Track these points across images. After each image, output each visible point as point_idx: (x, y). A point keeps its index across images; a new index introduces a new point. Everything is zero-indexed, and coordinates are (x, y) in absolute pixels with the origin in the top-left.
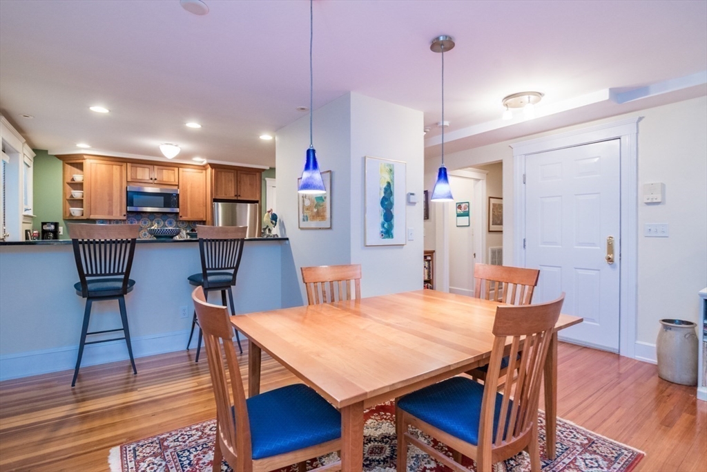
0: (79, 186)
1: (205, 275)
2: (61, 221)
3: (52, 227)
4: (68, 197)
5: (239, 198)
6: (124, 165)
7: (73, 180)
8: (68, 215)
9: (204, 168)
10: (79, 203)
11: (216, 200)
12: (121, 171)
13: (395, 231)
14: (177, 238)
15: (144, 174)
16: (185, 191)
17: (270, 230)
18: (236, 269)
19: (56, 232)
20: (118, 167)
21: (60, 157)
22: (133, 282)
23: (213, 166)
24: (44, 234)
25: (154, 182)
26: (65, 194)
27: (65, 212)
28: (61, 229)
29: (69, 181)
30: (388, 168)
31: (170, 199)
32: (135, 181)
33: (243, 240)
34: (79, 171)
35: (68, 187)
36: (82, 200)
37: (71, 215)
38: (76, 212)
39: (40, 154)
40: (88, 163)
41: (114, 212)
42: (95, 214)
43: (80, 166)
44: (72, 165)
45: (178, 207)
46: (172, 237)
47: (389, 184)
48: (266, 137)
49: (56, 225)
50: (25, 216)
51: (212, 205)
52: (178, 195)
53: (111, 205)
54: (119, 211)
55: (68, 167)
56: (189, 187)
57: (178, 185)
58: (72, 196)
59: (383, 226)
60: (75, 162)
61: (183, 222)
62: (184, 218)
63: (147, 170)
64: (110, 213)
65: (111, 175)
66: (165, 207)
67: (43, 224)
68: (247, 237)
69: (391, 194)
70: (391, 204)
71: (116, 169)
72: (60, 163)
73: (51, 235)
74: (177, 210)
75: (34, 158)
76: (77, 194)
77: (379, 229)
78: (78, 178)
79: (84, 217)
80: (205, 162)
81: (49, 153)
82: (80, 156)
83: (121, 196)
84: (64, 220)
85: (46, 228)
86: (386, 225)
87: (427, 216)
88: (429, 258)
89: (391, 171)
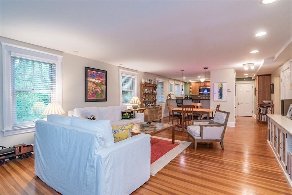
4: (189, 91)
6: (199, 83)
13: (223, 98)
15: (203, 84)
21: (188, 83)
24: (185, 98)
25: (205, 86)
27: (189, 94)
30: (221, 84)
32: (199, 86)
33: (200, 99)
40: (193, 84)
41: (197, 93)
42: (194, 94)
47: (221, 88)
49: (187, 96)
50: (181, 95)
57: (210, 86)
59: (219, 97)
60: (190, 84)
65: (196, 85)
69: (222, 90)
70: (222, 92)
71: (197, 84)
75: (185, 84)
76: (191, 90)
78: (191, 87)
79: (192, 95)
82: (191, 83)
83: (198, 90)
86: (220, 97)
87: (273, 93)
88: (272, 107)
89: (222, 85)
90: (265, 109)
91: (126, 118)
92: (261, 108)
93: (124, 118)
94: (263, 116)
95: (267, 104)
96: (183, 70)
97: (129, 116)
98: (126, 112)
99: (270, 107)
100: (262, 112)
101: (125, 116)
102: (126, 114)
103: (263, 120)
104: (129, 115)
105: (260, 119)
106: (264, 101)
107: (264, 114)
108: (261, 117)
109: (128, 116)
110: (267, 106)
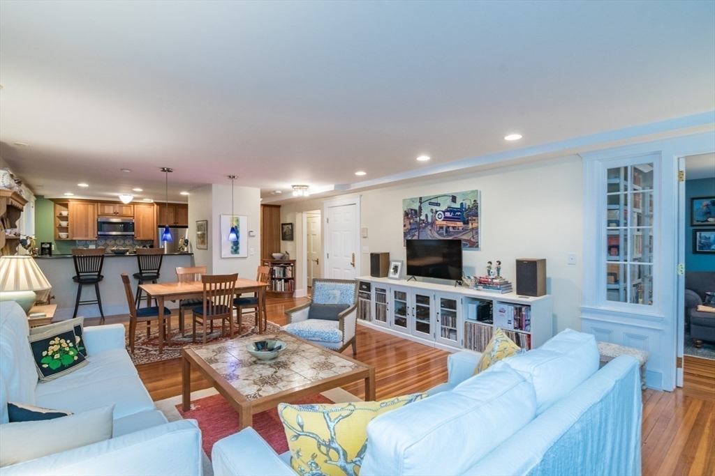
0: (66, 218)
1: (141, 273)
2: (53, 241)
3: (48, 246)
4: (57, 226)
5: (177, 225)
6: (96, 204)
7: (61, 214)
8: (57, 237)
9: (152, 204)
10: (66, 229)
11: (160, 226)
12: (94, 208)
13: (240, 251)
14: (128, 253)
15: (109, 209)
16: (138, 220)
17: (183, 249)
18: (159, 270)
19: (50, 249)
20: (92, 206)
21: (52, 200)
22: (103, 277)
23: (157, 204)
24: (44, 249)
25: (116, 214)
26: (55, 224)
27: (55, 236)
28: (53, 247)
29: (58, 215)
30: (236, 220)
31: (128, 226)
32: (104, 214)
34: (65, 208)
35: (57, 219)
36: (67, 228)
37: (59, 237)
38: (63, 235)
39: (39, 198)
40: (71, 204)
41: (89, 234)
42: (77, 236)
43: (66, 206)
44: (61, 204)
45: (134, 231)
46: (124, 253)
47: (236, 226)
48: (184, 193)
49: (50, 244)
51: (157, 229)
52: (133, 223)
53: (87, 231)
54: (92, 235)
55: (58, 206)
56: (141, 217)
57: (133, 217)
58: (60, 225)
59: (232, 248)
61: (138, 241)
62: (138, 238)
63: (112, 207)
64: (87, 236)
66: (124, 231)
67: (42, 244)
68: (166, 253)
69: (238, 232)
71: (90, 207)
72: (53, 203)
73: (47, 251)
74: (133, 233)
75: (35, 201)
76: (64, 224)
77: (230, 249)
78: (65, 213)
79: (69, 239)
80: (152, 201)
81: (45, 197)
82: (67, 200)
83: (94, 225)
84: (55, 240)
85: (43, 246)
86: (234, 247)
87: (292, 239)
88: (292, 264)
89: (238, 220)
90: (282, 269)
91: (66, 363)
92: (275, 268)
93: (54, 367)
94: (278, 283)
95: (278, 259)
96: (169, 170)
97: (71, 353)
98: (53, 338)
99: (290, 264)
100: (277, 275)
101: (57, 356)
102: (56, 348)
103: (278, 290)
104: (71, 345)
105: (272, 289)
106: (274, 255)
107: (280, 279)
108: (275, 285)
109: (67, 353)
110: (286, 264)
